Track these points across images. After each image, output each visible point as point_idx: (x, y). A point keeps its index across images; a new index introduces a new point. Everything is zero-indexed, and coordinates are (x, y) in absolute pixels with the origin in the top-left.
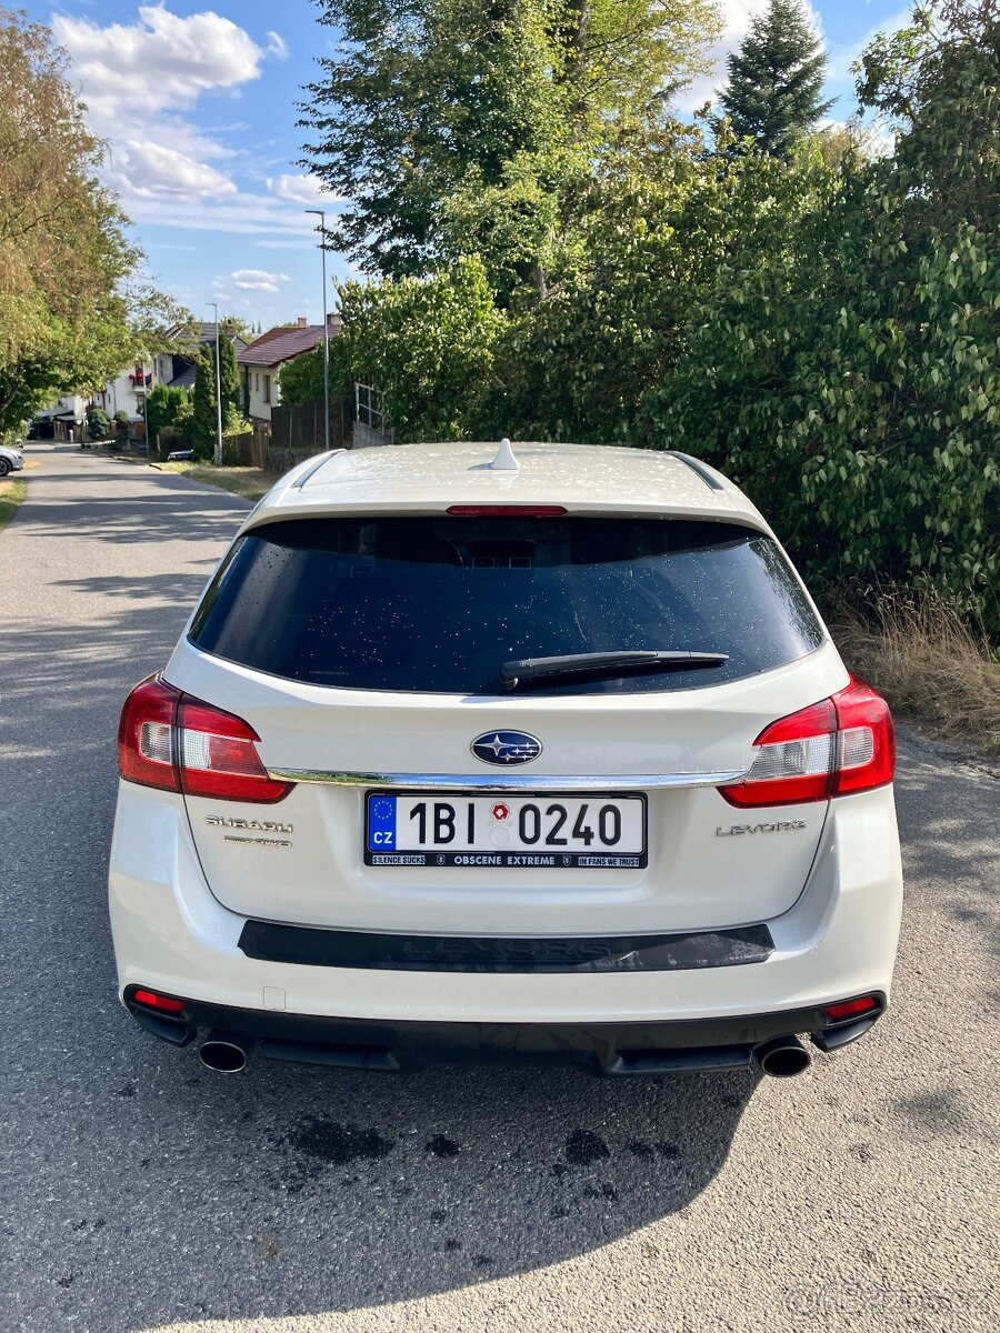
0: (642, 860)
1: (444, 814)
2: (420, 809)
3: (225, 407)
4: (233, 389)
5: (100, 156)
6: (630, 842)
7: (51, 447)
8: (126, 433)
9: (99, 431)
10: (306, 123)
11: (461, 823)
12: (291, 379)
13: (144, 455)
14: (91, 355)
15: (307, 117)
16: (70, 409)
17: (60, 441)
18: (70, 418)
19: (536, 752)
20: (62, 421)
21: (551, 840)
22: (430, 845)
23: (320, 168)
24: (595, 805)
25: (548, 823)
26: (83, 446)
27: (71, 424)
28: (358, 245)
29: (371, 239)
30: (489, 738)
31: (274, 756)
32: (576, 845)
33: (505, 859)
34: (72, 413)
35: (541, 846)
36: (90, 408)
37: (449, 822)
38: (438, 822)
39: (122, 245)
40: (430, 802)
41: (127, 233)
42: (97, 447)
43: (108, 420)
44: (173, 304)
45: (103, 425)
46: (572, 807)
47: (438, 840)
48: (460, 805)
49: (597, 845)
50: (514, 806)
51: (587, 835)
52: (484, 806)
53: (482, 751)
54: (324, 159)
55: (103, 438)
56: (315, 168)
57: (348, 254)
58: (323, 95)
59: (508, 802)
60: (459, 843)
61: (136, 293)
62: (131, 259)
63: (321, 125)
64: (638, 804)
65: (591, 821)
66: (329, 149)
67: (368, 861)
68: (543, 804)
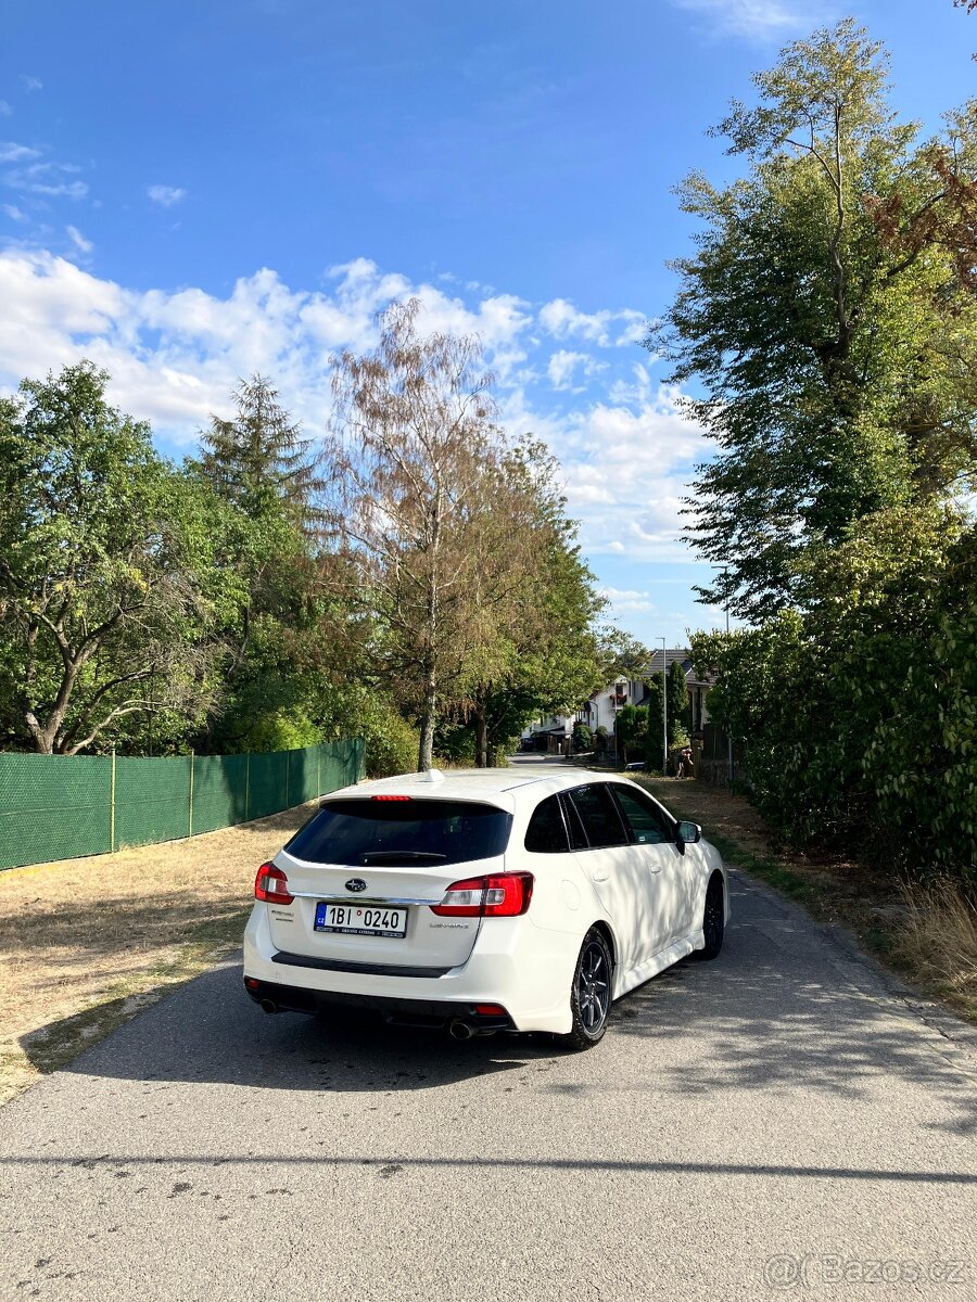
0: (404, 935)
1: (341, 913)
2: (334, 910)
3: (671, 724)
4: (683, 708)
5: (575, 533)
6: (400, 928)
7: (542, 758)
8: (605, 745)
9: (582, 744)
10: (686, 512)
11: (346, 916)
12: (715, 700)
13: (613, 766)
14: (558, 684)
15: (687, 507)
16: (561, 725)
17: (551, 753)
18: (562, 733)
19: (365, 888)
20: (554, 736)
21: (374, 925)
22: (335, 925)
23: (699, 542)
24: (391, 912)
25: (374, 918)
26: (567, 757)
27: (561, 738)
28: (730, 598)
29: (740, 592)
30: (351, 882)
31: (291, 887)
32: (382, 928)
33: (359, 932)
34: (563, 728)
35: (371, 927)
36: (577, 724)
37: (342, 916)
38: (339, 915)
39: (592, 595)
40: (337, 908)
41: (594, 586)
42: (578, 757)
43: (591, 735)
44: (630, 639)
45: (586, 739)
46: (383, 912)
47: (338, 922)
48: (346, 909)
49: (390, 928)
50: (364, 910)
51: (387, 924)
52: (354, 910)
53: (348, 887)
54: (702, 534)
55: (585, 750)
56: (695, 542)
57: (723, 604)
58: (704, 489)
59: (361, 909)
60: (344, 925)
61: (600, 632)
62: (599, 604)
63: (698, 512)
64: (404, 912)
65: (388, 919)
66: (703, 527)
67: (315, 929)
68: (373, 910)
